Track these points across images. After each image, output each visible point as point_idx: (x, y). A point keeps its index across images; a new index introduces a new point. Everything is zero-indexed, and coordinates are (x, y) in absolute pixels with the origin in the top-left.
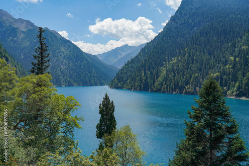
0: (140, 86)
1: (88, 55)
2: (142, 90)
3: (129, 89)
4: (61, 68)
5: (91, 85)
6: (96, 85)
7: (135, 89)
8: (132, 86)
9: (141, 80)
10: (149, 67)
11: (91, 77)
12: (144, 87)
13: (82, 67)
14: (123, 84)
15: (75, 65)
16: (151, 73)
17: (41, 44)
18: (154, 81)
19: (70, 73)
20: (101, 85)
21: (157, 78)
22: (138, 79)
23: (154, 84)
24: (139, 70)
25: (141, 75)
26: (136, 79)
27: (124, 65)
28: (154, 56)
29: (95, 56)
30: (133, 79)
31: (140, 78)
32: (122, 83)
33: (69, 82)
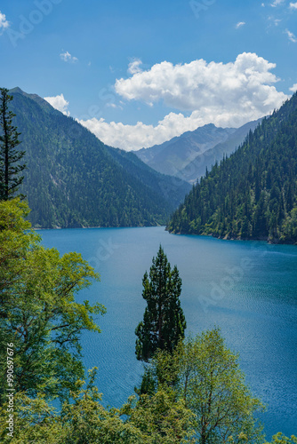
0: (246, 228)
1: (115, 152)
2: (250, 238)
3: (216, 235)
4: (51, 184)
5: (123, 225)
6: (134, 224)
7: (233, 236)
8: (224, 229)
9: (247, 212)
10: (269, 181)
11: (122, 205)
12: (255, 231)
13: (101, 181)
14: (203, 223)
15: (85, 177)
16: (274, 195)
17: (6, 128)
18: (282, 216)
19: (72, 195)
20: (147, 225)
21: (289, 209)
22: (239, 209)
23: (280, 223)
24: (243, 189)
25: (247, 200)
26: (233, 210)
27: (204, 175)
28: (280, 151)
29: (131, 153)
30: (228, 211)
31: (246, 208)
32: (199, 220)
33: (71, 217)
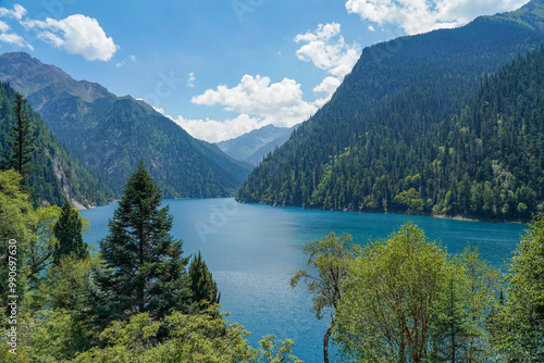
0: (288, 198)
1: (201, 143)
2: (291, 205)
3: (268, 203)
4: (152, 167)
5: (205, 197)
6: (214, 196)
7: (279, 204)
8: (274, 198)
9: (289, 187)
10: (304, 164)
11: (205, 182)
12: (295, 200)
13: (190, 164)
14: (260, 195)
15: (178, 161)
16: (307, 175)
18: (312, 189)
19: (167, 175)
20: (224, 196)
21: (317, 183)
22: (284, 184)
23: (310, 194)
24: (287, 170)
25: (289, 178)
26: (280, 185)
27: (262, 160)
28: (313, 145)
29: (213, 145)
30: (276, 186)
31: (289, 183)
32: (257, 192)
33: (166, 190)
